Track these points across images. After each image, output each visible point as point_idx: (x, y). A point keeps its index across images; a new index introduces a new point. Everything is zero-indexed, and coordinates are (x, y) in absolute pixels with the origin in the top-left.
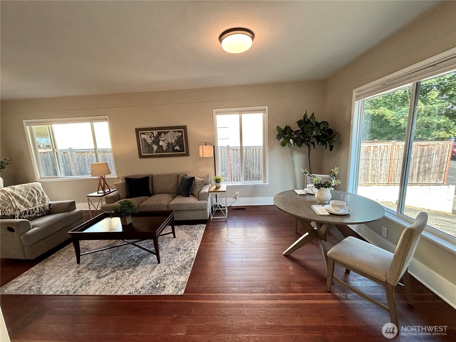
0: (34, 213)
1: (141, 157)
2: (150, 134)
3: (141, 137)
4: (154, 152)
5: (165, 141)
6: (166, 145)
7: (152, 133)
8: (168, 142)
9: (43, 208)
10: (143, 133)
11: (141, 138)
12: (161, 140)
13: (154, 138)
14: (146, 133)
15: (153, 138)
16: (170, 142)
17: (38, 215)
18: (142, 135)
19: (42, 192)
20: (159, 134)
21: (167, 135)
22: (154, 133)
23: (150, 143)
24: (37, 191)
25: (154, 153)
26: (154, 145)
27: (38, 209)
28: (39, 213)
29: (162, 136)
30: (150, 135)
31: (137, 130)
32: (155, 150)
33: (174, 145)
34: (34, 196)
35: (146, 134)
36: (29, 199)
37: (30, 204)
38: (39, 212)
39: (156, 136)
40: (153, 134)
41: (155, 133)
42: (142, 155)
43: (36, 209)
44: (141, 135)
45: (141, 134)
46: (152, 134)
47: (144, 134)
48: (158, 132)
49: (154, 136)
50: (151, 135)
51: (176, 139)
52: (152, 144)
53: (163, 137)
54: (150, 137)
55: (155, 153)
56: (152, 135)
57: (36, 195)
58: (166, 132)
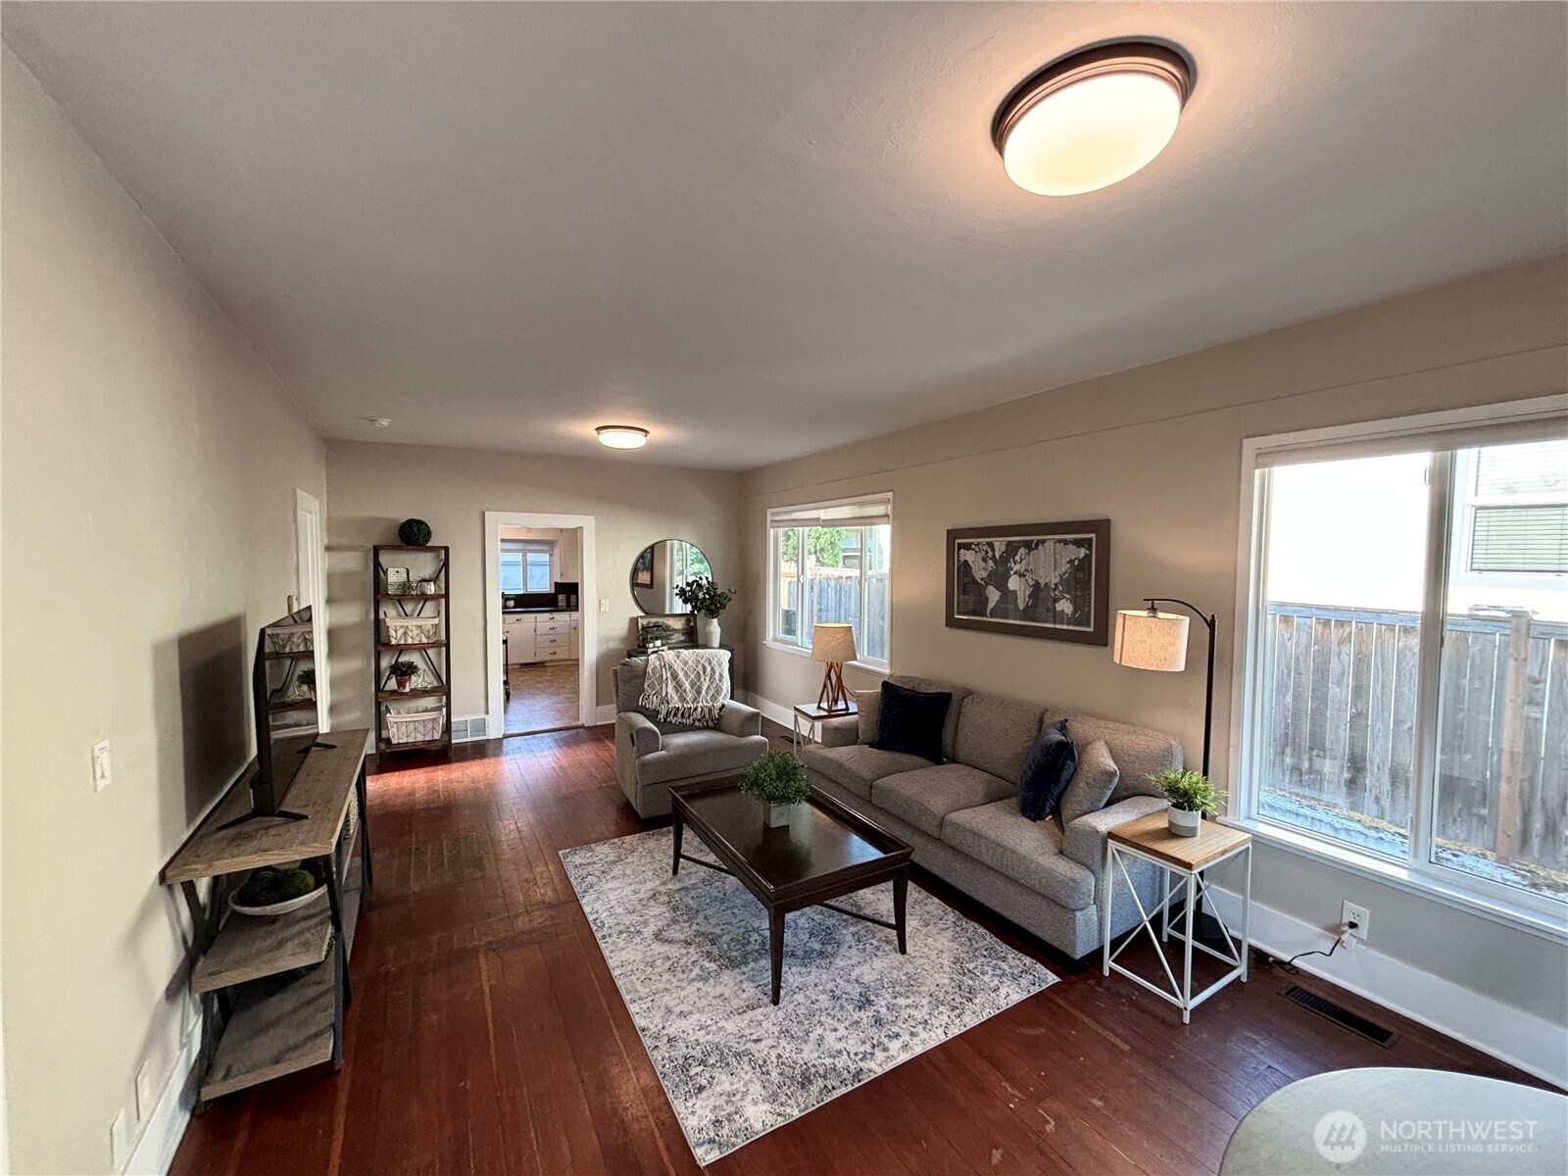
0: (691, 718)
1: (951, 623)
2: (985, 547)
3: (959, 557)
4: (988, 612)
5: (1025, 576)
6: (1027, 593)
7: (991, 545)
8: (1037, 581)
9: (710, 710)
10: (964, 544)
11: (959, 560)
12: (1015, 573)
13: (993, 565)
14: (973, 546)
15: (991, 563)
16: (1042, 582)
17: (697, 724)
18: (962, 551)
19: (721, 675)
20: (1011, 550)
21: (1033, 555)
22: (996, 545)
23: (982, 579)
24: (713, 670)
25: (986, 616)
26: (991, 588)
27: (699, 709)
28: (699, 720)
29: (1017, 558)
30: (984, 553)
31: (953, 535)
32: (991, 604)
33: (1056, 593)
34: (702, 679)
35: (973, 549)
36: (692, 685)
37: (690, 696)
38: (699, 717)
39: (1001, 556)
40: (993, 550)
41: (1000, 544)
42: (956, 617)
43: (696, 709)
44: (959, 549)
45: (960, 546)
46: (989, 550)
47: (967, 547)
48: (1009, 544)
49: (994, 556)
50: (987, 553)
51: (1065, 573)
52: (987, 584)
53: (1021, 560)
54: (984, 560)
55: (991, 616)
56: (990, 553)
57: (708, 679)
58: (1032, 541)
